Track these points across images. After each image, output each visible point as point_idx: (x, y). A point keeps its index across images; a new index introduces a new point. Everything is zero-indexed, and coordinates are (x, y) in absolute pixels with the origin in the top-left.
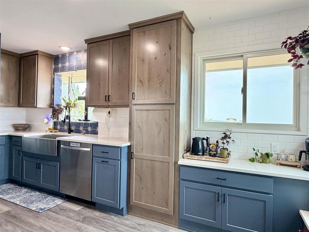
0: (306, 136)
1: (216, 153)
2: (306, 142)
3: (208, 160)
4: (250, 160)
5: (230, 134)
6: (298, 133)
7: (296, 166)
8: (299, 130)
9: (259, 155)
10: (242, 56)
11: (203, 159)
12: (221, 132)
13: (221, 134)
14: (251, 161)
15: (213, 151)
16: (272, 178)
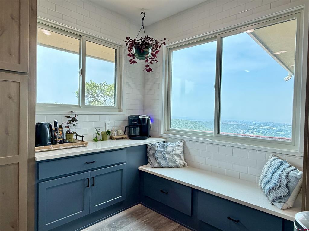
0: (125, 115)
1: (62, 139)
2: (129, 119)
3: (67, 147)
4: (94, 140)
5: (76, 116)
6: (120, 113)
7: (122, 138)
8: (120, 111)
9: (101, 134)
10: (81, 36)
11: (60, 148)
12: (63, 116)
13: (65, 117)
14: (96, 141)
15: (59, 138)
16: (125, 149)
